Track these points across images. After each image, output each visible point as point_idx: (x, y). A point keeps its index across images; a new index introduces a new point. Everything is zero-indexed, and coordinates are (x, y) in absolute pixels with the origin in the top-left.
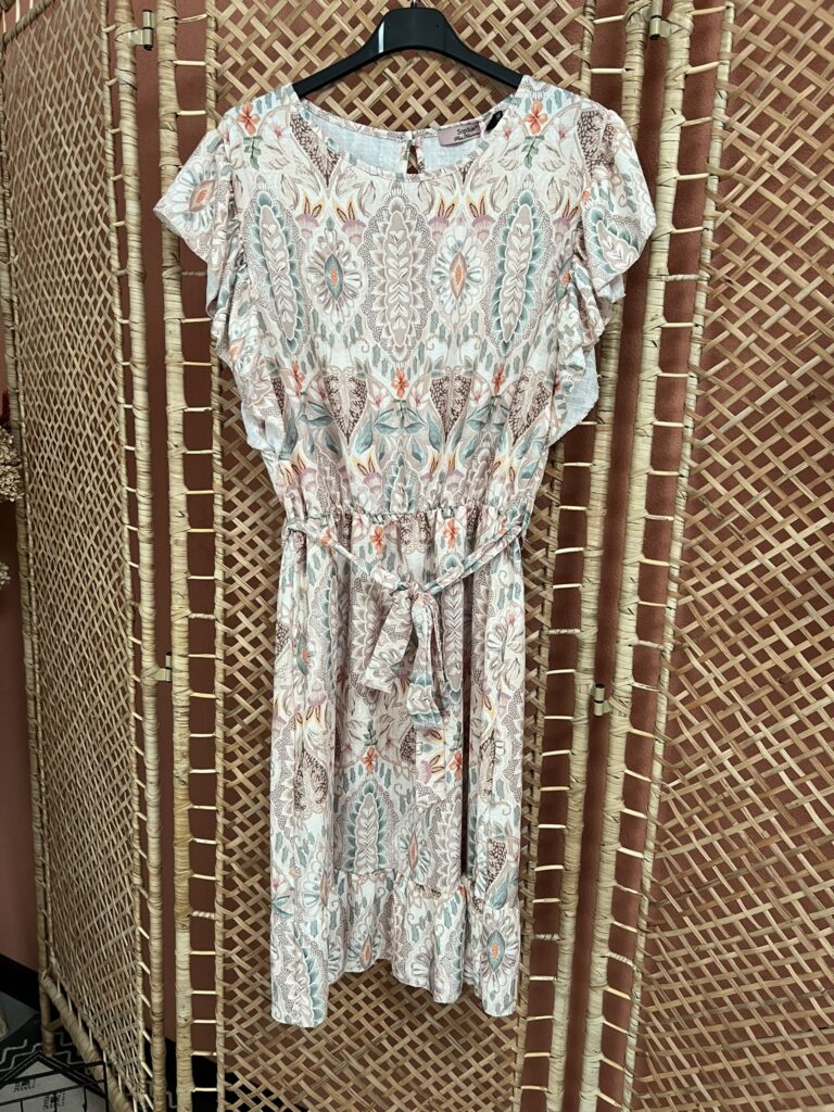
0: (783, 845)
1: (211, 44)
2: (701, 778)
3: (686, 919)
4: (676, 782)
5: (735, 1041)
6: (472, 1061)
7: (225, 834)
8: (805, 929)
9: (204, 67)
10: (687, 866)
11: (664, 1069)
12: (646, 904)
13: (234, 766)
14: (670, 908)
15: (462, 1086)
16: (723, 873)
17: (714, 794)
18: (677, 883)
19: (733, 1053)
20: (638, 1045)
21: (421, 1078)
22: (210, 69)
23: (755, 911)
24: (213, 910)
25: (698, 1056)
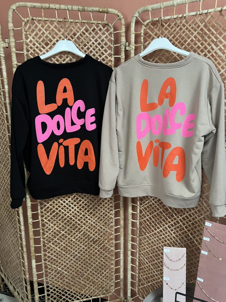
0: (164, 216)
1: (25, 48)
2: (147, 204)
3: (147, 233)
4: (142, 205)
5: (157, 256)
6: (104, 272)
7: (43, 234)
8: (169, 232)
9: (23, 53)
10: (146, 222)
11: (144, 264)
12: (138, 231)
13: (44, 218)
14: (143, 231)
15: (102, 278)
16: (153, 223)
17: (150, 207)
18: (144, 226)
19: (157, 259)
20: (139, 260)
21: (93, 279)
22: (25, 54)
23: (160, 229)
24: (41, 253)
25: (151, 261)
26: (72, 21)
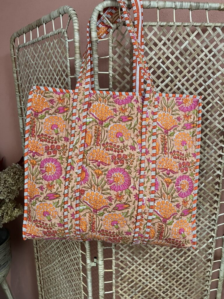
1: (111, 66)
9: (109, 74)
13: (119, 290)
26: (180, 24)
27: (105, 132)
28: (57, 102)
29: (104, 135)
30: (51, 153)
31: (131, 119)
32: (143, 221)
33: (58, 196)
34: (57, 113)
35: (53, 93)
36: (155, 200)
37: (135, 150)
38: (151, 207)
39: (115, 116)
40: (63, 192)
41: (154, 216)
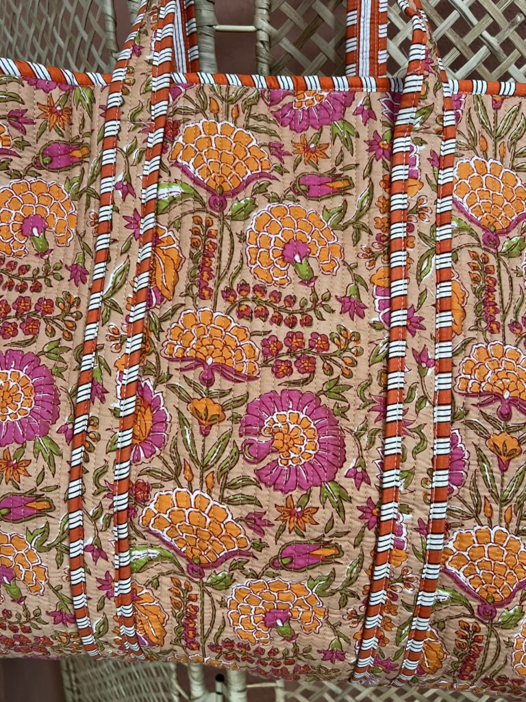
27: (236, 239)
28: (40, 121)
29: (232, 253)
30: (15, 329)
31: (345, 188)
32: (396, 614)
33: (43, 505)
34: (40, 168)
35: (19, 82)
36: (448, 527)
37: (362, 316)
38: (432, 557)
39: (275, 174)
40: (63, 490)
41: (441, 592)
